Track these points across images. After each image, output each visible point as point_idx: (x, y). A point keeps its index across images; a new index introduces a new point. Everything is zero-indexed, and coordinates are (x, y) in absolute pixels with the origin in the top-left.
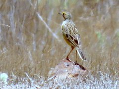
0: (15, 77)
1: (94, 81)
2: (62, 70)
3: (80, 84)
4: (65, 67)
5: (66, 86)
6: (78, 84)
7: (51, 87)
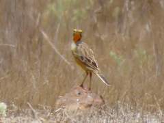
0: (16, 107)
1: (112, 114)
2: (72, 99)
3: (94, 117)
4: (76, 96)
5: (77, 118)
6: (92, 116)
7: (58, 120)
